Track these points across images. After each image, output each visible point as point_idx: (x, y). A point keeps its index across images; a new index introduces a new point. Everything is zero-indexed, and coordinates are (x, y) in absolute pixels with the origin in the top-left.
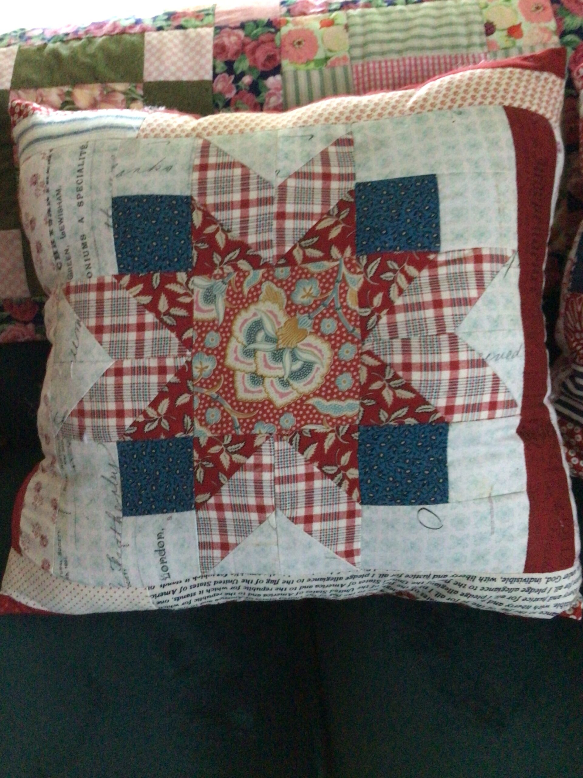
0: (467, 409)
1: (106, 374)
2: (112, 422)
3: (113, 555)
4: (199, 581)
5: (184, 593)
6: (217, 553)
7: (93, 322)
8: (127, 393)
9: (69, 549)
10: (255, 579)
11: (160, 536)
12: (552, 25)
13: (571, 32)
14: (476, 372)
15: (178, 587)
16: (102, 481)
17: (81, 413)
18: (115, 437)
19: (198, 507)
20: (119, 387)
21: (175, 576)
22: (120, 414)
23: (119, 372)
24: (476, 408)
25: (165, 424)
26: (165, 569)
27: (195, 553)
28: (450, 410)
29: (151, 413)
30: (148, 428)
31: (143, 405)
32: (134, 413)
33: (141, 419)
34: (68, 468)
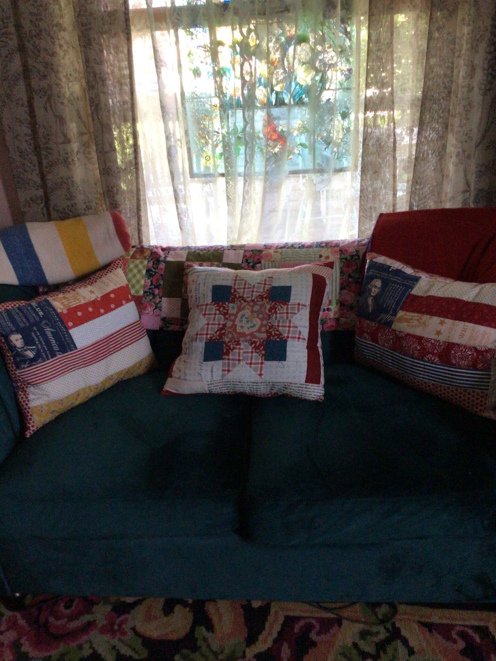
0: (292, 338)
1: (205, 325)
2: (205, 336)
3: (199, 372)
4: (221, 381)
5: (216, 385)
6: (226, 373)
7: (203, 313)
8: (209, 329)
9: (187, 371)
10: (235, 381)
11: (212, 367)
12: (339, 256)
13: (343, 259)
14: (295, 329)
15: (215, 382)
16: (199, 353)
17: (197, 334)
18: (205, 340)
19: (223, 359)
20: (208, 328)
21: (215, 379)
22: (207, 334)
23: (208, 324)
24: (295, 338)
25: (218, 337)
26: (212, 376)
27: (220, 373)
28: (288, 337)
29: (215, 335)
30: (213, 338)
31: (213, 332)
32: (210, 334)
33: (212, 336)
34: (190, 350)
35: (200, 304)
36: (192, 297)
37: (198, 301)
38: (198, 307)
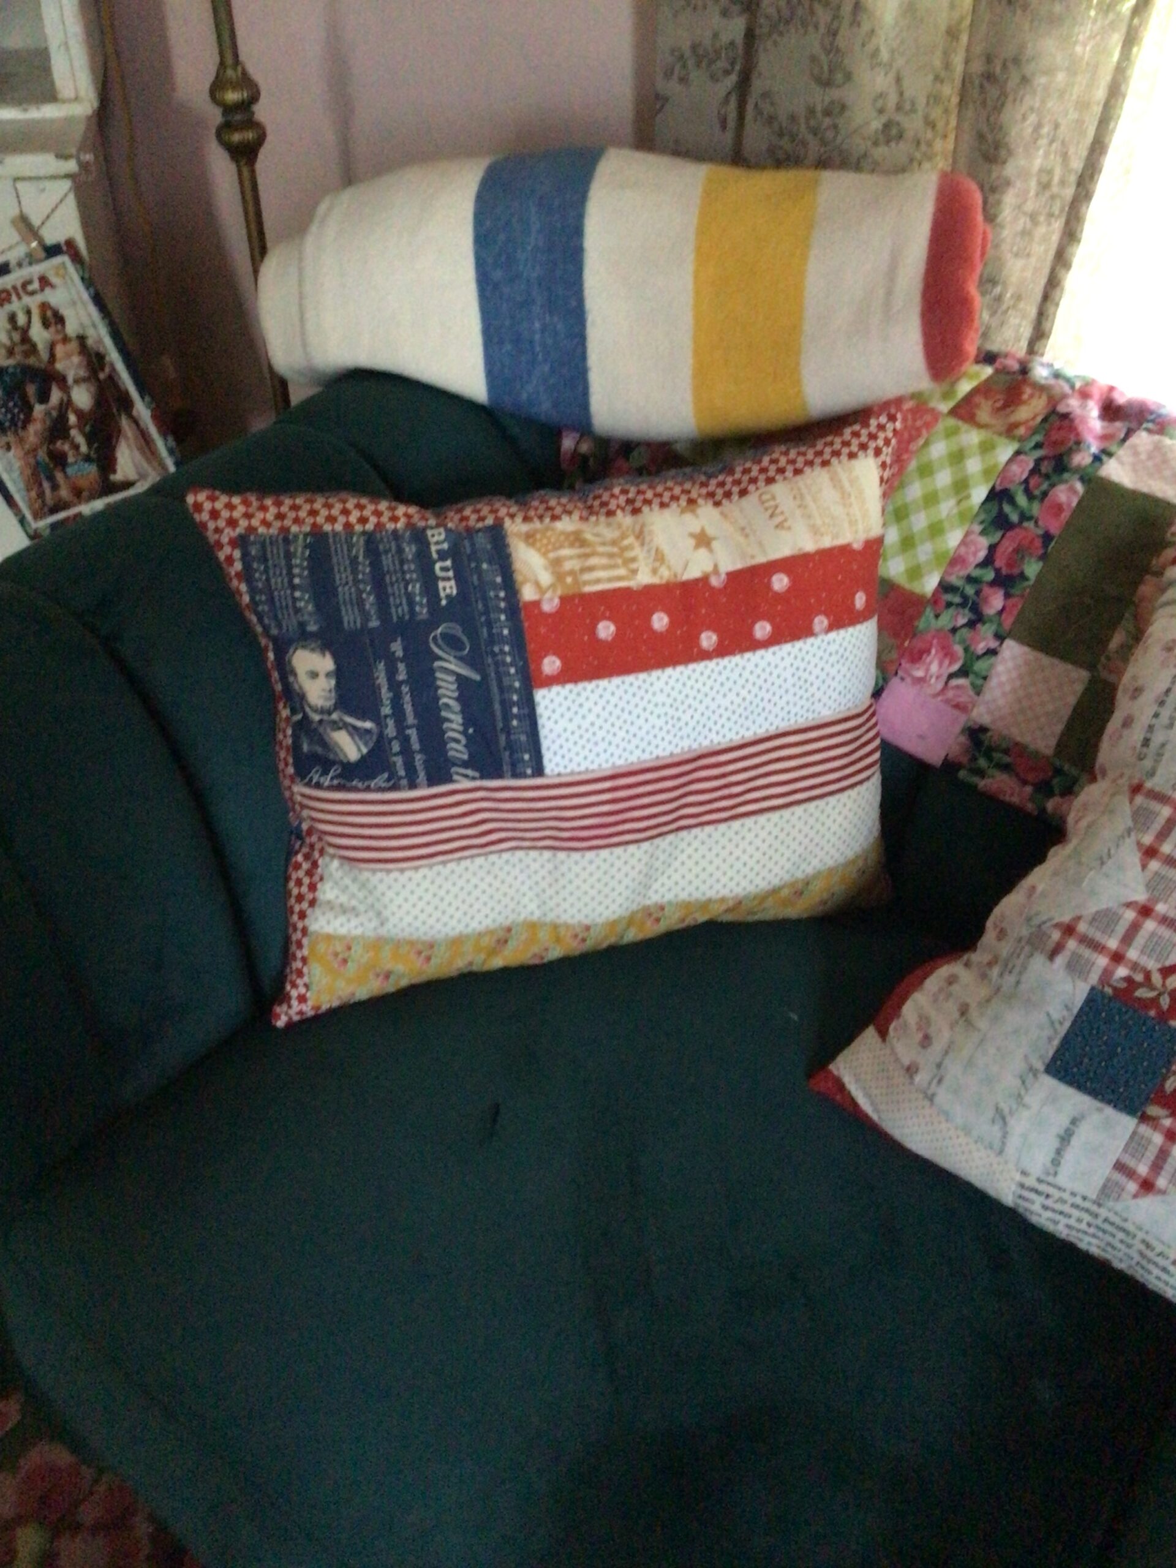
1: (1129, 905)
2: (1102, 961)
3: (1005, 1107)
4: (1087, 1205)
5: (1059, 1207)
6: (1132, 1187)
7: (1148, 839)
8: (1140, 939)
9: (954, 1069)
10: (1159, 1248)
11: (1074, 1122)
15: (1056, 1194)
16: (1043, 1018)
17: (1069, 930)
18: (1094, 978)
19: (1144, 1118)
20: (1134, 928)
21: (1062, 1179)
22: (1117, 958)
23: (1146, 911)
25: (1165, 1002)
26: (1056, 1162)
27: (1103, 1170)
29: (1156, 978)
30: (1142, 993)
31: (1152, 965)
32: (1135, 966)
33: (1139, 977)
34: (1010, 979)
35: (1149, 785)
36: (1127, 723)
37: (1148, 763)
38: (1136, 789)
